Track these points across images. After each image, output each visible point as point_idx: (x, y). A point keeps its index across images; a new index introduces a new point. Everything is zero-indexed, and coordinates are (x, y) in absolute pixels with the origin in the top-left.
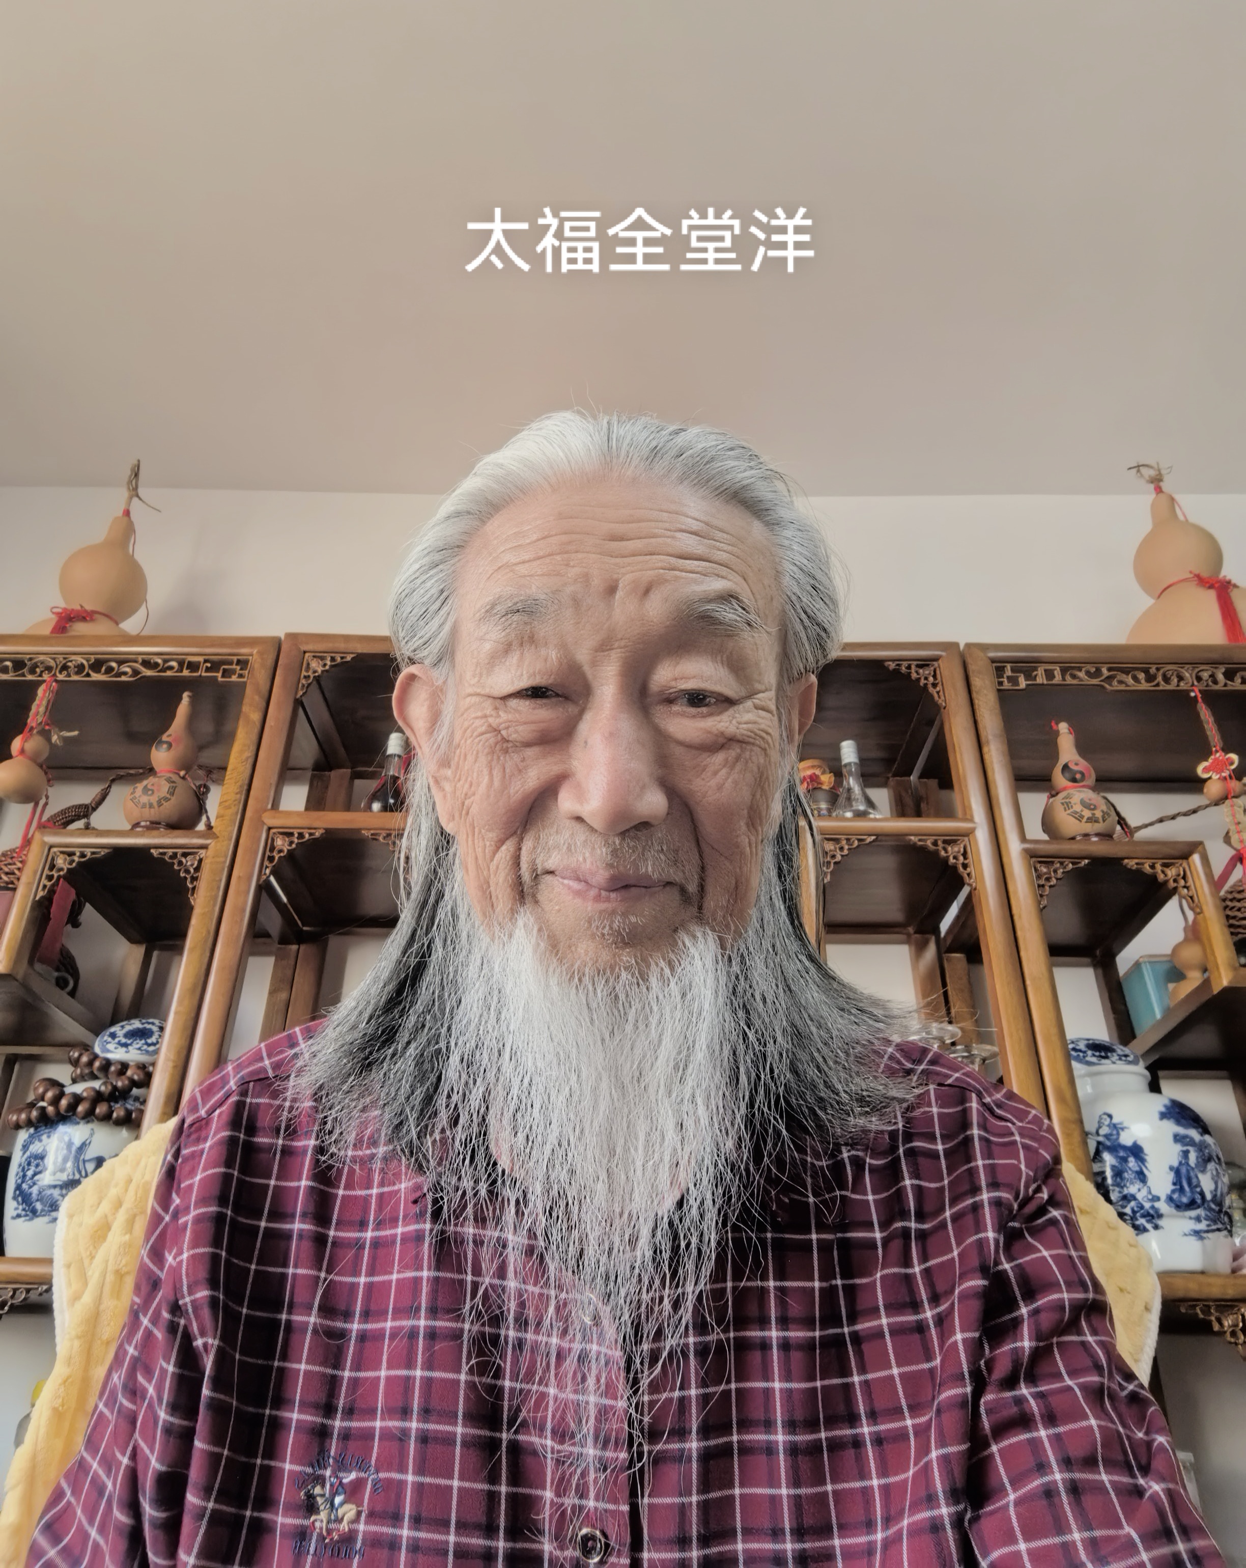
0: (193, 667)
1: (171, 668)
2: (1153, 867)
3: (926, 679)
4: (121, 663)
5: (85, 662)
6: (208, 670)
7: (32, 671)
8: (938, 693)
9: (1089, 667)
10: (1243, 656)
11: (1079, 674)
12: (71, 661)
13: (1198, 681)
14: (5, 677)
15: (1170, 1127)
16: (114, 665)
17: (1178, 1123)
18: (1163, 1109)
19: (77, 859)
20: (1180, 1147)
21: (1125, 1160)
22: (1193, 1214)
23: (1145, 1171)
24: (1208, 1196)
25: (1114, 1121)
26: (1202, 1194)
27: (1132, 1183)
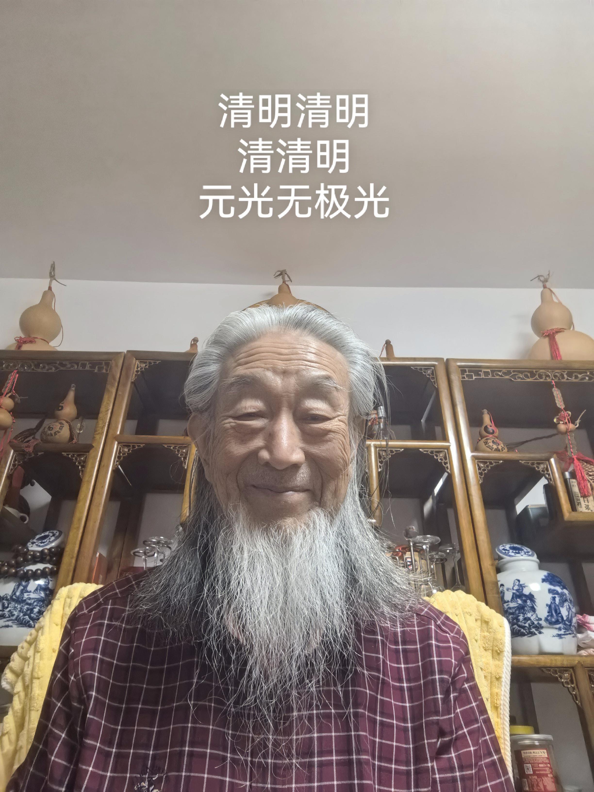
0: (83, 366)
1: (73, 366)
2: (533, 464)
3: (428, 375)
4: (49, 363)
5: (32, 363)
6: (90, 367)
7: (7, 367)
8: (434, 382)
9: (504, 370)
10: (577, 366)
11: (500, 374)
12: (25, 363)
13: (555, 378)
15: (547, 586)
16: (45, 365)
17: (551, 584)
18: (544, 578)
19: (27, 457)
20: (551, 595)
21: (525, 601)
22: (557, 626)
23: (535, 607)
24: (565, 618)
25: (521, 583)
26: (562, 617)
27: (529, 612)
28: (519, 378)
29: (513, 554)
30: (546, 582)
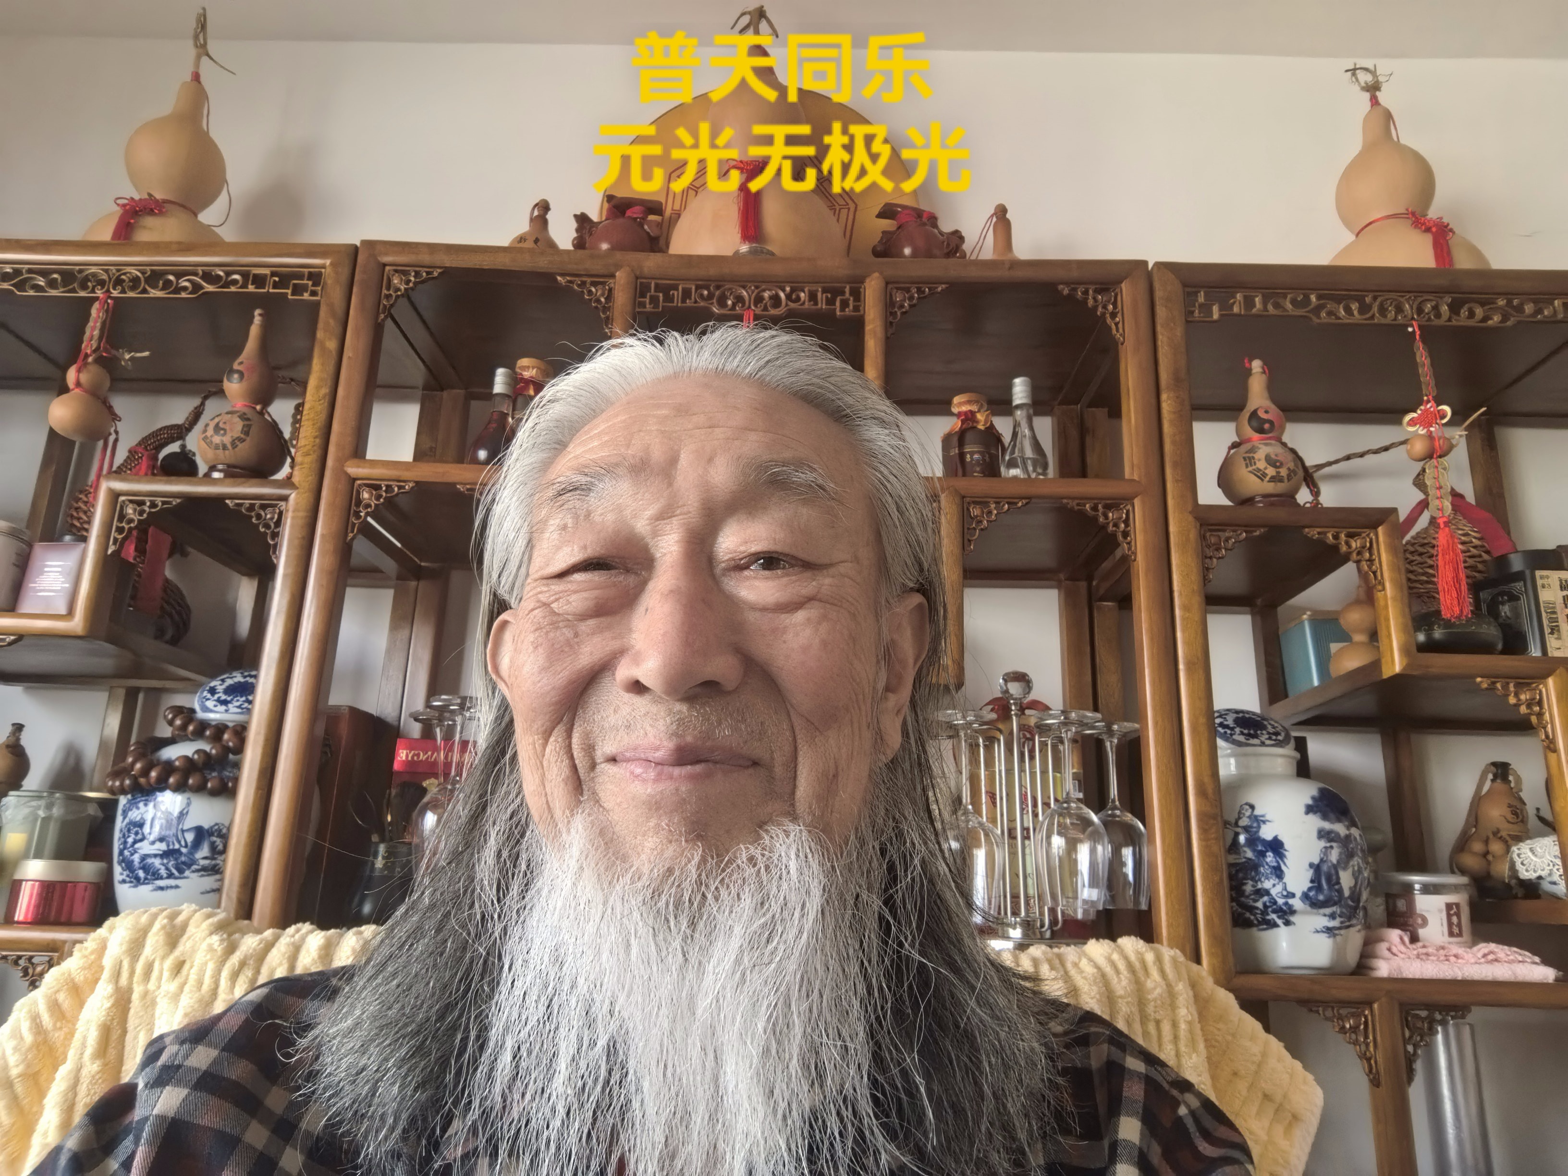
0: (259, 281)
1: (235, 282)
2: (1336, 537)
3: (1105, 307)
4: (179, 275)
5: (139, 274)
6: (276, 285)
7: (84, 287)
8: (1117, 324)
10: (1472, 284)
11: (1286, 302)
12: (125, 274)
13: (1419, 314)
14: (54, 293)
15: (1315, 822)
16: (171, 277)
17: (1325, 817)
18: (1310, 802)
19: (147, 509)
20: (1323, 844)
21: (1262, 854)
22: (1328, 911)
23: (1283, 867)
24: (1347, 893)
25: (1256, 812)
26: (1340, 891)
27: (1267, 878)
28: (1331, 313)
29: (1241, 738)
30: (1315, 813)
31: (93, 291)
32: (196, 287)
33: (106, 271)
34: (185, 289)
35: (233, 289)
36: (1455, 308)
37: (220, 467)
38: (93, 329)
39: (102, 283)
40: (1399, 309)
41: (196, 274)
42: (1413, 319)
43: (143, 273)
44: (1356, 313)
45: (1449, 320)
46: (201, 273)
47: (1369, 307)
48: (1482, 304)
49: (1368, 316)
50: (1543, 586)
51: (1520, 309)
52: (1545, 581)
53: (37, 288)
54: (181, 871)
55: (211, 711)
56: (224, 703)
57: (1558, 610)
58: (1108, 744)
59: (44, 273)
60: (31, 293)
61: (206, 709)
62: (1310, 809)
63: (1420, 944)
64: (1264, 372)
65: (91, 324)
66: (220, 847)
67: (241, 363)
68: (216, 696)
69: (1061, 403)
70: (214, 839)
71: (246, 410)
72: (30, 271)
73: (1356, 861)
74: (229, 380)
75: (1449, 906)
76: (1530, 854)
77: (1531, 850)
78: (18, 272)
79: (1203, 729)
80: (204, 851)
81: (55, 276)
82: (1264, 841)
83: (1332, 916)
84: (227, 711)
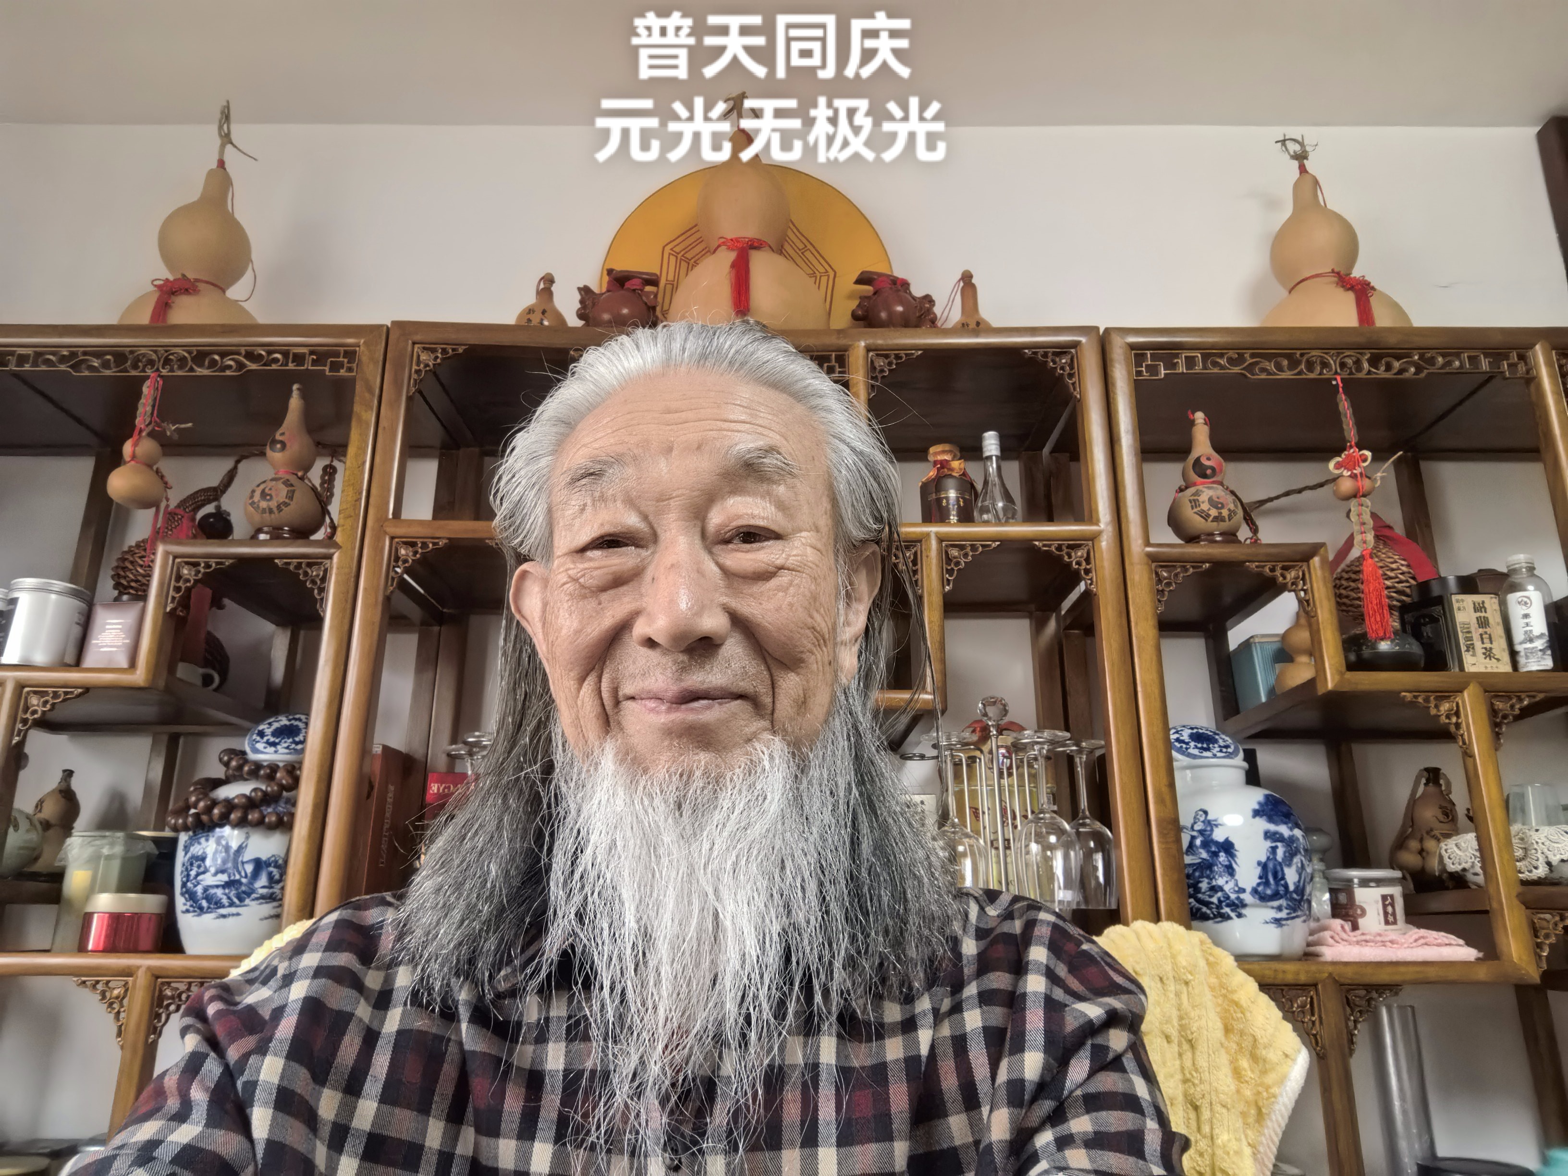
0: (299, 359)
1: (276, 360)
2: (1272, 570)
3: (1062, 368)
4: (223, 355)
5: (186, 354)
6: (314, 363)
7: (135, 367)
8: (1073, 384)
9: (1233, 354)
10: (1392, 340)
11: (1223, 362)
12: (172, 354)
13: (1341, 369)
14: (108, 373)
15: (1263, 825)
16: (217, 357)
17: (1271, 820)
18: (1257, 807)
19: (202, 570)
20: (1269, 844)
21: (1215, 854)
22: (1276, 903)
23: (1234, 866)
24: (1292, 888)
25: (1210, 817)
26: (1286, 886)
27: (1221, 876)
28: (1263, 370)
29: (1196, 752)
30: (1261, 816)
31: (144, 371)
32: (241, 365)
33: (155, 352)
34: (230, 367)
35: (274, 367)
36: (1374, 361)
37: (266, 529)
38: (145, 405)
39: (151, 363)
40: (1325, 365)
41: (239, 354)
42: (1336, 373)
43: (190, 353)
44: (1286, 368)
45: (1369, 372)
46: (243, 352)
47: (1299, 363)
48: (1398, 358)
49: (1296, 372)
50: (1459, 609)
51: (1432, 361)
52: (1461, 605)
53: (91, 368)
54: (241, 900)
55: (262, 753)
56: (273, 744)
57: (1473, 629)
58: (1077, 760)
59: (98, 355)
60: (86, 373)
61: (256, 751)
62: (1257, 813)
63: (1358, 932)
64: (1206, 424)
65: (143, 401)
66: (277, 877)
67: (283, 434)
68: (265, 739)
69: (1027, 449)
70: (271, 869)
71: (287, 477)
72: (85, 353)
73: (1297, 860)
74: (272, 449)
75: (1384, 898)
76: (1455, 849)
77: (1456, 845)
78: (73, 355)
79: (1160, 745)
80: (263, 880)
81: (108, 357)
82: (1217, 843)
83: (1279, 909)
84: (276, 752)
